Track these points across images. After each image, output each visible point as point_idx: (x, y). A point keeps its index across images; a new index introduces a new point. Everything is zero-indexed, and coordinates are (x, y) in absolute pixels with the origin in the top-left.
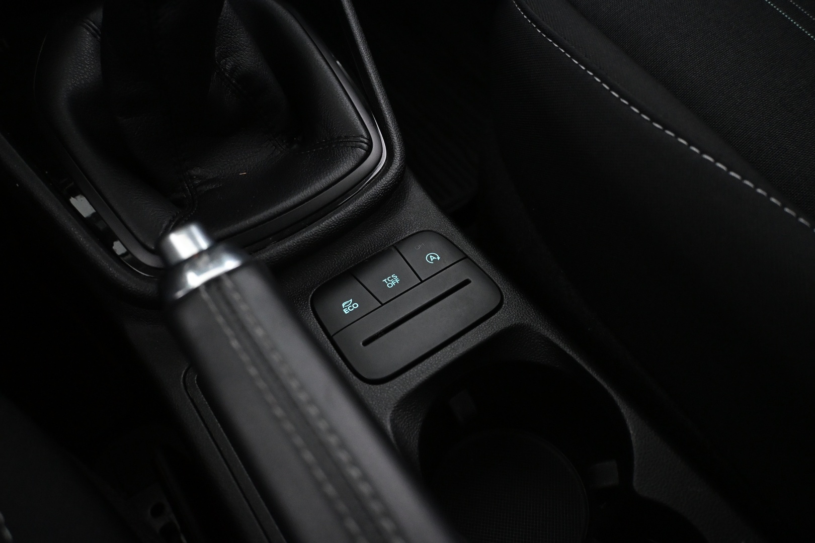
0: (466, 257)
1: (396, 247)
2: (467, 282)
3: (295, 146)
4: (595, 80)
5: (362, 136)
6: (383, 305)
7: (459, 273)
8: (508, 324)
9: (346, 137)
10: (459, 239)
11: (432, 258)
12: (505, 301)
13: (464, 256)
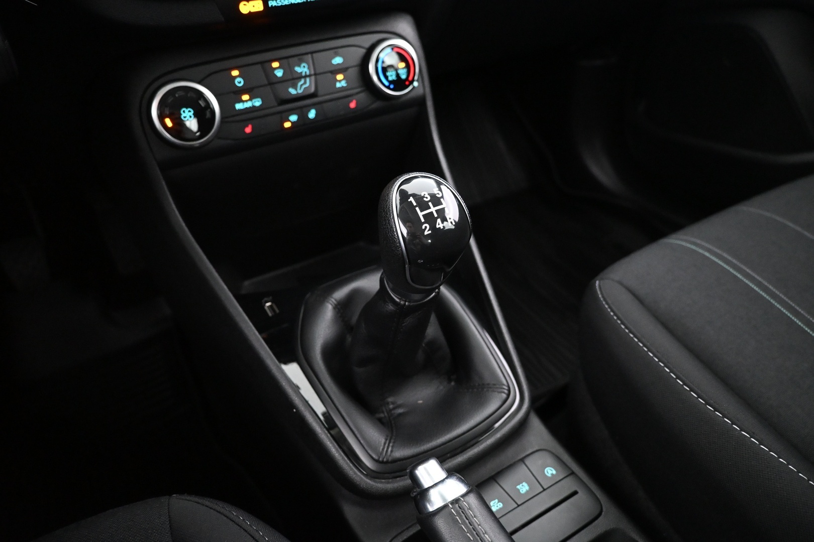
0: (572, 473)
1: (522, 460)
2: (575, 493)
3: (453, 383)
4: (639, 345)
5: (504, 385)
6: (519, 506)
7: (569, 486)
8: (608, 528)
9: (494, 385)
10: (566, 458)
11: (550, 472)
12: (604, 509)
13: (570, 472)
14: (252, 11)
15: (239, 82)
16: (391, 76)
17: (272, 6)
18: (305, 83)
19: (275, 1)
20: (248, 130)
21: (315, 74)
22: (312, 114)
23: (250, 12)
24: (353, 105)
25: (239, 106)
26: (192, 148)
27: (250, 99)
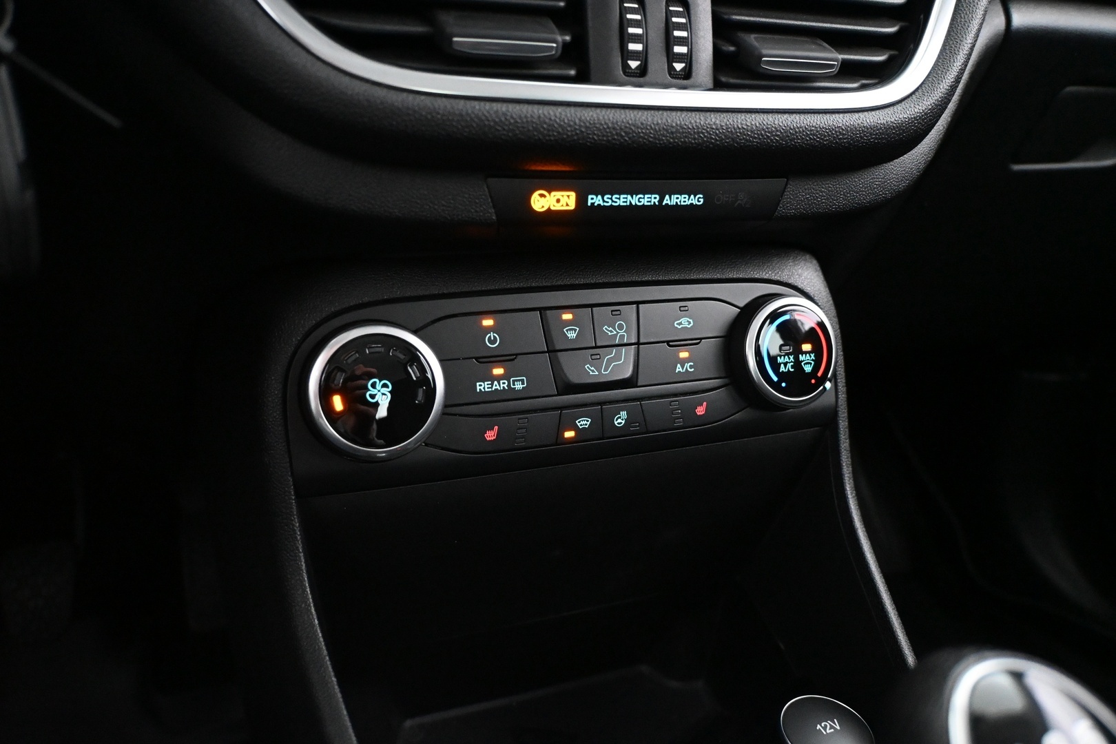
14: (553, 208)
15: (492, 341)
16: (785, 364)
17: (593, 204)
18: (617, 358)
19: (600, 197)
20: (491, 435)
21: (638, 343)
22: (620, 420)
23: (549, 210)
24: (700, 411)
25: (482, 386)
26: (373, 460)
27: (506, 377)
